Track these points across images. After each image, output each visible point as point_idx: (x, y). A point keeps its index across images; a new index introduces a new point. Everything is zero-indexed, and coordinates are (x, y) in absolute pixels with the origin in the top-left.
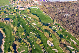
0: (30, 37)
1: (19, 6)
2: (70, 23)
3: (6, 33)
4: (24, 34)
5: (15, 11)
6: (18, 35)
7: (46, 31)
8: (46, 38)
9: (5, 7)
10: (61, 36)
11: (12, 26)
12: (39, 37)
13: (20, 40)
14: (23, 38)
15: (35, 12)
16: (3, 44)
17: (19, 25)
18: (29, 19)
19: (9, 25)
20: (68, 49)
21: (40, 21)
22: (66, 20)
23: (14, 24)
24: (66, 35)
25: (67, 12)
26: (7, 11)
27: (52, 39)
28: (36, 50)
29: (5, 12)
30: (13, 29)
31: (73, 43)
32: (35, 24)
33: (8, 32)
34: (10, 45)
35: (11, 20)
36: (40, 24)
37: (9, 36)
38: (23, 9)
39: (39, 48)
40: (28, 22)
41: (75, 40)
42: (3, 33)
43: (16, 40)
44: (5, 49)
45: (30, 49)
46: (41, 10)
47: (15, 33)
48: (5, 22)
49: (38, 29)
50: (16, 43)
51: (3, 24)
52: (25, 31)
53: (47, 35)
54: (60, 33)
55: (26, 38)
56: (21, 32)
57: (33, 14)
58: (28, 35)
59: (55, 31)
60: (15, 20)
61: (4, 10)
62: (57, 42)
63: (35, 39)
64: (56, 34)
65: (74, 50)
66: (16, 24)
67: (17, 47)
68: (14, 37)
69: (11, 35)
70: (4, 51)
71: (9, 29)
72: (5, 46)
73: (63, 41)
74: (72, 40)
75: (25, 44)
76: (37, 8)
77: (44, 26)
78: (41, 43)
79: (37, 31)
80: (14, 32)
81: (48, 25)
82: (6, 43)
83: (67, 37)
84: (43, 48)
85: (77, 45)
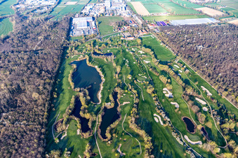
0: (139, 82)
1: (127, 34)
2: (203, 61)
3: (105, 75)
4: (130, 77)
5: (120, 43)
6: (121, 78)
7: (164, 73)
8: (162, 83)
9: (107, 37)
10: (186, 82)
11: (114, 65)
12: (152, 82)
13: (123, 87)
14: (127, 83)
15: (148, 43)
16: (100, 92)
17: (123, 65)
18: (139, 53)
19: (111, 63)
20: (196, 104)
21: (156, 57)
22: (197, 55)
23: (117, 62)
24: (195, 81)
25: (199, 42)
26: (109, 42)
27: (170, 87)
28: (146, 102)
29: (107, 44)
30: (116, 69)
31: (206, 93)
32: (147, 62)
33: (108, 73)
34: (109, 94)
35: (113, 56)
36: (154, 62)
37: (109, 79)
38: (132, 38)
39: (149, 100)
40: (137, 59)
41: (211, 90)
42: (101, 74)
43: (119, 85)
44: (102, 98)
45: (136, 101)
46: (158, 40)
47: (117, 75)
48: (105, 60)
49: (150, 70)
50: (118, 90)
51: (103, 61)
52: (132, 73)
53: (163, 79)
54: (185, 76)
55: (132, 83)
56: (126, 74)
57: (145, 46)
58: (136, 79)
59: (177, 73)
60: (119, 56)
61: (105, 41)
62: (180, 92)
63: (145, 85)
64: (178, 78)
65: (207, 105)
66: (121, 61)
67: (119, 96)
68: (115, 80)
69: (112, 77)
70: (100, 100)
71: (110, 70)
72: (103, 94)
73: (189, 91)
74: (204, 89)
75: (130, 92)
76: (153, 36)
77: (160, 65)
78: (153, 93)
79: (150, 73)
80: (116, 73)
81: (166, 63)
82: (104, 89)
83: (197, 83)
84: (157, 100)
85: (213, 99)
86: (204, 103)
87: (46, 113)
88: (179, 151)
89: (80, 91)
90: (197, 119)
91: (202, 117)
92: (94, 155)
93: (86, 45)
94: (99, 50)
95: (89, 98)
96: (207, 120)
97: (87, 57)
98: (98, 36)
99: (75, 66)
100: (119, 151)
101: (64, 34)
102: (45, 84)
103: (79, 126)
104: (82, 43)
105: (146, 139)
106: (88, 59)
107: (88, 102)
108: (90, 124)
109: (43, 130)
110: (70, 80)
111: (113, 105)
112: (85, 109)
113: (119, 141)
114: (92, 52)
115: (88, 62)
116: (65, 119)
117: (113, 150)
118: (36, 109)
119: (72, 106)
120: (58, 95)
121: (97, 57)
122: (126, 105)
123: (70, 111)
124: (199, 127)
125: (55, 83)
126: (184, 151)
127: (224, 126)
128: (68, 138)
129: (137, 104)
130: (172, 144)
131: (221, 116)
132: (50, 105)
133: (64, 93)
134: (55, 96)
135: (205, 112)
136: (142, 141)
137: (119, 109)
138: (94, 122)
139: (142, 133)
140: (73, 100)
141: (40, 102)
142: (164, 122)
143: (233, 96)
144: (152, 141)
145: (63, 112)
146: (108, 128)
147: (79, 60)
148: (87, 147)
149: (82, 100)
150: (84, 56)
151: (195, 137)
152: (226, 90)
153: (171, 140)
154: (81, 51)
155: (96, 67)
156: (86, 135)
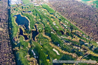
0: (43, 21)
1: (36, 4)
2: (65, 12)
3: (30, 20)
4: (40, 20)
5: (33, 7)
6: (37, 20)
7: (52, 17)
8: (52, 21)
10: (60, 20)
11: (33, 15)
12: (48, 21)
13: (38, 23)
15: (45, 7)
17: (36, 15)
18: (42, 11)
19: (31, 15)
20: (64, 26)
21: (48, 12)
22: (63, 11)
23: (34, 14)
24: (63, 19)
25: (63, 6)
27: (55, 22)
28: (47, 27)
29: (28, 8)
30: (34, 17)
32: (46, 14)
33: (31, 19)
34: (33, 26)
36: (48, 14)
37: (32, 21)
38: (38, 5)
40: (42, 13)
41: (68, 21)
42: (28, 19)
43: (36, 23)
44: (31, 28)
45: (44, 27)
46: (48, 6)
49: (47, 17)
50: (36, 24)
51: (28, 15)
52: (40, 18)
53: (52, 19)
54: (59, 18)
55: (41, 22)
56: (38, 18)
57: (44, 8)
59: (56, 17)
60: (34, 12)
61: (27, 6)
62: (58, 23)
63: (46, 22)
64: (57, 19)
66: (35, 14)
67: (37, 26)
68: (34, 21)
72: (30, 26)
73: (61, 22)
74: (66, 22)
75: (41, 25)
76: (46, 4)
77: (51, 15)
78: (49, 24)
79: (47, 18)
80: (34, 19)
81: (52, 14)
82: (31, 25)
84: (51, 26)
85: (69, 24)
86: (66, 26)
87: (8, 35)
88: (60, 40)
89: (21, 26)
90: (64, 31)
91: (66, 30)
92: (32, 46)
93: (19, 8)
94: (25, 10)
95: (25, 28)
96: (67, 30)
97: (20, 13)
98: (23, 4)
99: (16, 17)
100: (41, 43)
101: (7, 3)
102: (4, 24)
103: (24, 38)
104: (16, 7)
105: (49, 38)
106: (21, 14)
107: (25, 30)
108: (28, 37)
109: (9, 41)
110: (15, 22)
111: (35, 30)
112: (25, 32)
113: (40, 41)
114: (22, 11)
115: (21, 15)
116: (17, 37)
117: (39, 43)
118: (3, 34)
119: (19, 31)
120: (12, 28)
121: (25, 13)
122: (40, 29)
123: (19, 33)
124: (65, 33)
125: (9, 24)
126: (61, 40)
127: (72, 31)
128: (20, 43)
129: (44, 28)
130: (58, 39)
131: (71, 29)
132: (9, 32)
133: (14, 28)
134: (10, 29)
135: (67, 28)
136: (48, 39)
137: (38, 31)
138: (29, 36)
139: (47, 37)
140: (19, 29)
141: (4, 31)
142: (54, 33)
143: (74, 23)
144: (51, 39)
145: (16, 34)
146: (36, 37)
147: (17, 14)
148: (29, 44)
149: (23, 29)
150: (19, 13)
151: (64, 36)
152: (72, 21)
153: (57, 38)
154: (17, 11)
155: (25, 17)
156: (28, 40)
